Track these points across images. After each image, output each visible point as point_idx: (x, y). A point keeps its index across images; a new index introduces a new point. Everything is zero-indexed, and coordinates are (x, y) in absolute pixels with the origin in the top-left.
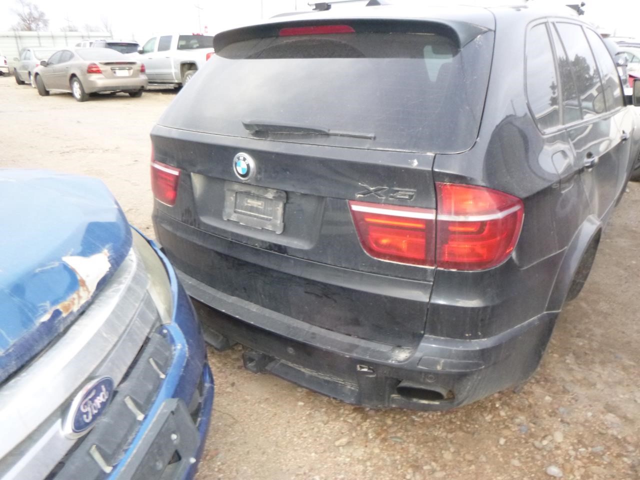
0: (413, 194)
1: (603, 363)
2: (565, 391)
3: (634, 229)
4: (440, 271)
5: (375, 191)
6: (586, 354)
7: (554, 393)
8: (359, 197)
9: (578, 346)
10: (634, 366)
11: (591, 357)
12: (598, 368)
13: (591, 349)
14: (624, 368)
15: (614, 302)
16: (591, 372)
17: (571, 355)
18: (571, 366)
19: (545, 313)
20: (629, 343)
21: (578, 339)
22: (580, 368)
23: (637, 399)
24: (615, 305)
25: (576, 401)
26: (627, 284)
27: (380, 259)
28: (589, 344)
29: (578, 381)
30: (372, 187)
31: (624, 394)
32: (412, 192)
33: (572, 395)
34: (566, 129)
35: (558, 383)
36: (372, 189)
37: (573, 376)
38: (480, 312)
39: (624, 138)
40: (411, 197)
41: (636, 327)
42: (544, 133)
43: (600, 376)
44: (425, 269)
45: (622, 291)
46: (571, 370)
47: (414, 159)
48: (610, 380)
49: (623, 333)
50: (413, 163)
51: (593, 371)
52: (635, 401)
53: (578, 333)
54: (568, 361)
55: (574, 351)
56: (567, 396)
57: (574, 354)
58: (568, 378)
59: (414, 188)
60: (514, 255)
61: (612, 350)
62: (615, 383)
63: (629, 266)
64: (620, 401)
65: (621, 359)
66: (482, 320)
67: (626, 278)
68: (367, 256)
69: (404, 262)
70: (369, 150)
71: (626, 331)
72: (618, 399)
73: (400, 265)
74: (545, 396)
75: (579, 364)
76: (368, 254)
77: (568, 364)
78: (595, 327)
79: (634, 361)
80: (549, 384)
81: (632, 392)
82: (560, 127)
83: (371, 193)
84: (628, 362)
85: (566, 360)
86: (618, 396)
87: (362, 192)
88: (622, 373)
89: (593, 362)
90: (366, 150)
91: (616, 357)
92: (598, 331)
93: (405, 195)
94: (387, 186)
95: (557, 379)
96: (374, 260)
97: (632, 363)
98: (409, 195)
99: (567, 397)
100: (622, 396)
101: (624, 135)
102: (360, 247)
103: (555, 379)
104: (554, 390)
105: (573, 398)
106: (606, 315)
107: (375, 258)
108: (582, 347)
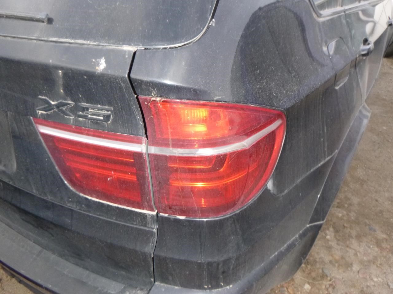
0: (110, 113)
1: (359, 237)
2: (323, 276)
3: (384, 97)
4: (163, 218)
5: (58, 106)
6: (344, 227)
7: (314, 279)
8: (41, 113)
9: (338, 217)
10: (386, 240)
11: (349, 230)
12: (354, 243)
13: (349, 221)
14: (378, 243)
15: (369, 168)
16: (348, 249)
17: (331, 229)
18: (330, 243)
19: (308, 226)
20: (381, 212)
21: (339, 210)
22: (338, 244)
23: (389, 283)
24: (370, 171)
25: (334, 288)
26: (380, 149)
27: (87, 197)
28: (348, 215)
29: (337, 261)
30: (53, 101)
31: (377, 277)
32: (107, 110)
33: (330, 280)
34: (345, 12)
35: (318, 266)
36: (53, 103)
37: (332, 256)
38: (220, 266)
39: (390, 23)
40: (107, 118)
41: (387, 195)
42: (321, 15)
43: (356, 254)
44: (144, 214)
45: (376, 157)
46: (329, 248)
47: (100, 58)
48: (365, 258)
49: (377, 201)
50: (98, 64)
51: (350, 248)
52: (389, 286)
53: (338, 203)
54: (328, 237)
55: (334, 223)
56: (324, 282)
57: (334, 228)
58: (327, 259)
59: (110, 104)
60: (270, 185)
61: (367, 221)
62: (369, 261)
63: (381, 132)
64: (374, 286)
65: (375, 231)
66: (223, 272)
67: (379, 143)
68: (72, 191)
69: (116, 203)
70: (39, 42)
71: (379, 199)
72: (373, 283)
73: (111, 206)
74: (304, 285)
75: (338, 240)
76: (71, 188)
77: (328, 240)
78: (353, 195)
79: (386, 234)
80: (309, 267)
81: (385, 273)
82: (339, 8)
83: (53, 109)
84: (381, 236)
85: (326, 235)
86: (372, 280)
87: (43, 107)
88: (376, 249)
89: (350, 236)
90: (35, 41)
91: (370, 229)
92: (355, 200)
93: (99, 115)
94: (72, 100)
95: (317, 260)
96: (80, 196)
97: (384, 236)
98: (104, 116)
99: (326, 283)
100: (375, 279)
101: (390, 21)
102: (60, 178)
103: (315, 261)
104: (314, 274)
105: (330, 285)
106: (362, 182)
107: (82, 195)
108: (341, 219)
